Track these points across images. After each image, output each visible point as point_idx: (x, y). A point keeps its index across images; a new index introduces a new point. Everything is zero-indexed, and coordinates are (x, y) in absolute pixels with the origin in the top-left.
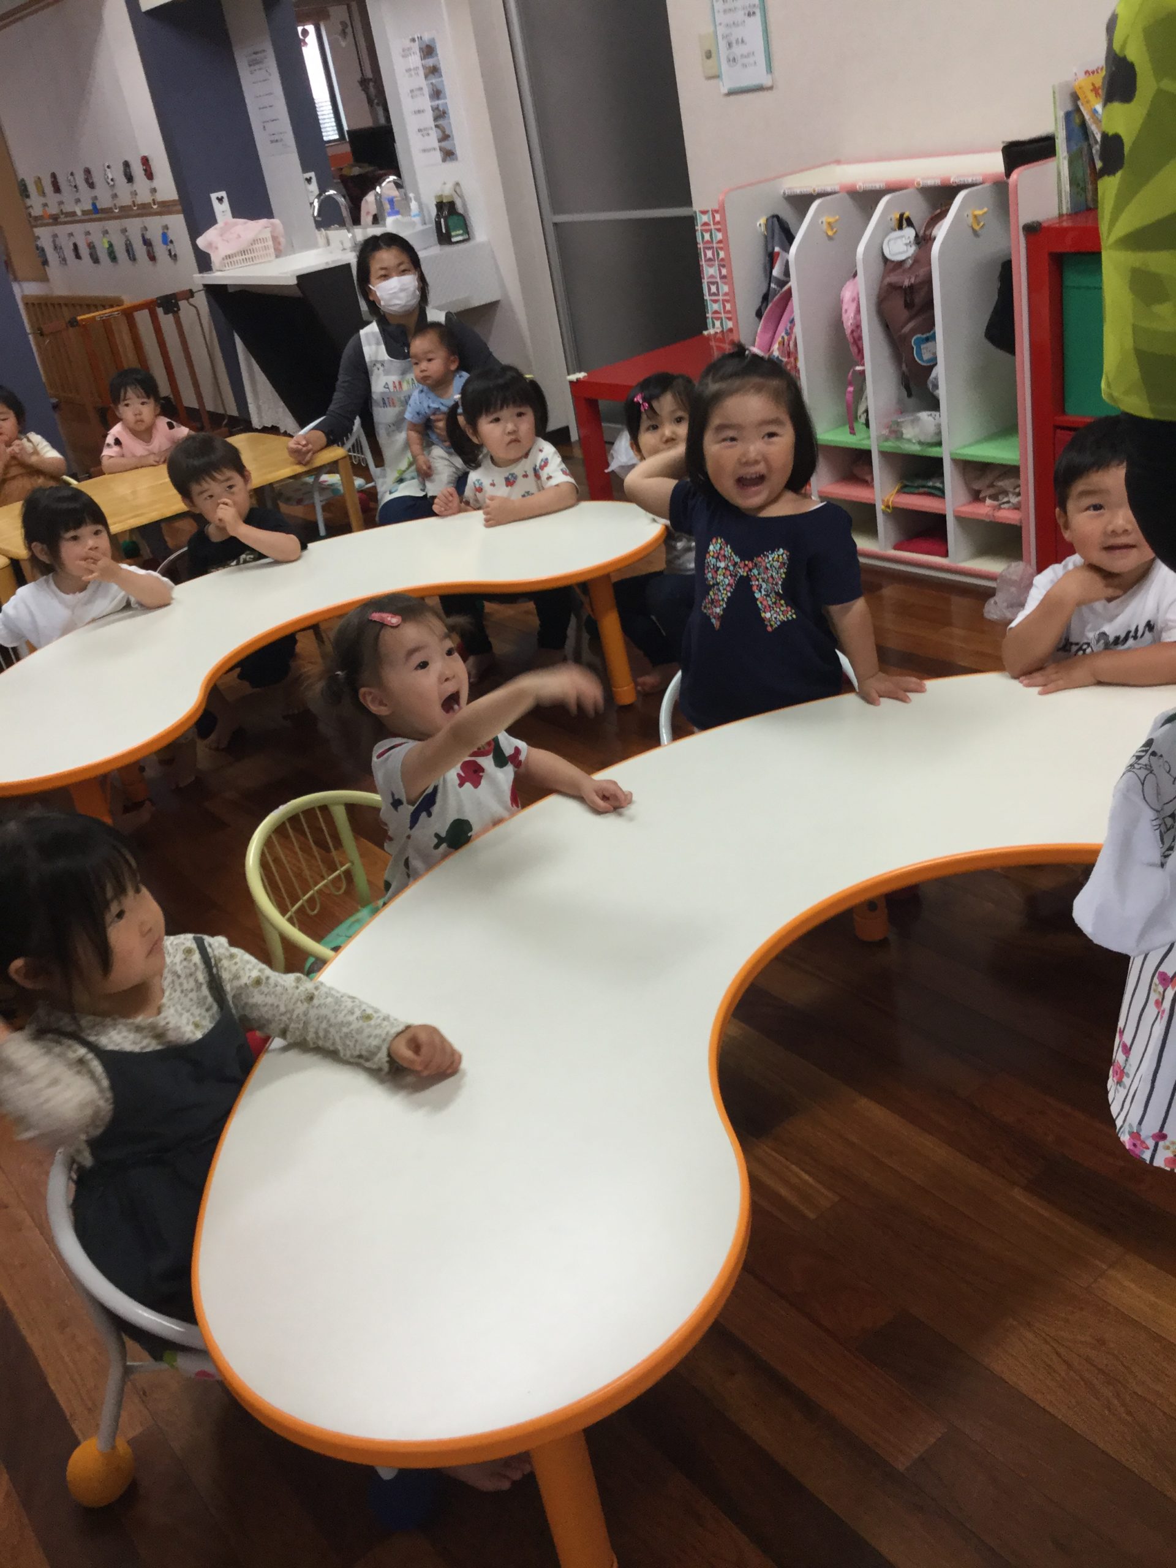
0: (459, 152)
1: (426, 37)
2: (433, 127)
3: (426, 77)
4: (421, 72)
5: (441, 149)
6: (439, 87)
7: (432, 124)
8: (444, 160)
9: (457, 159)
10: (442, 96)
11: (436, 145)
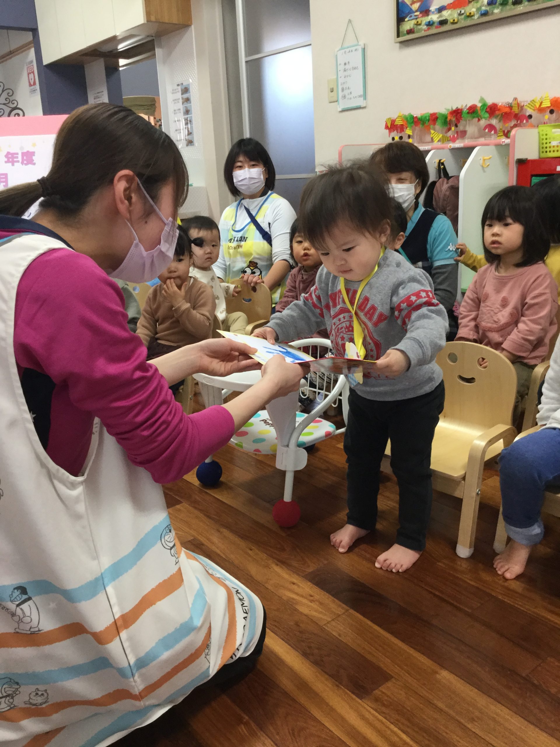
0: (195, 142)
1: (185, 83)
2: (185, 128)
3: (183, 103)
4: (181, 101)
5: (187, 140)
6: (189, 109)
8: (187, 145)
9: (194, 145)
10: (189, 113)
11: (184, 137)
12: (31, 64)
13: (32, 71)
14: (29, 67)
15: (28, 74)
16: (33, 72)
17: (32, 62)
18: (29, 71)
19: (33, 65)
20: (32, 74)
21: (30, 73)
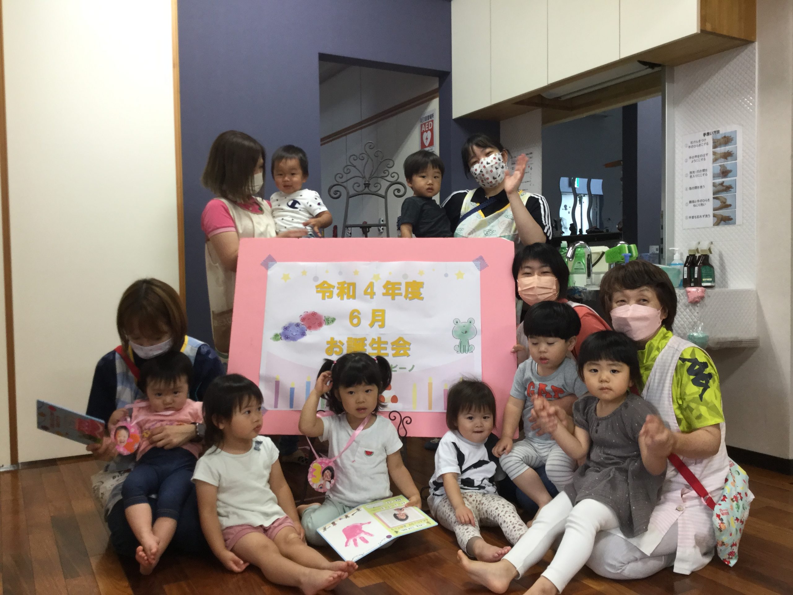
0: (739, 219)
1: (724, 130)
2: (711, 199)
3: (715, 160)
4: (711, 157)
5: (714, 216)
6: (729, 168)
7: (711, 196)
8: (717, 224)
9: (735, 223)
10: (730, 175)
11: (711, 212)
12: (430, 120)
13: (430, 128)
14: (425, 124)
15: (422, 134)
16: (432, 131)
17: (432, 116)
18: (423, 129)
19: (432, 121)
20: (429, 133)
21: (427, 131)
